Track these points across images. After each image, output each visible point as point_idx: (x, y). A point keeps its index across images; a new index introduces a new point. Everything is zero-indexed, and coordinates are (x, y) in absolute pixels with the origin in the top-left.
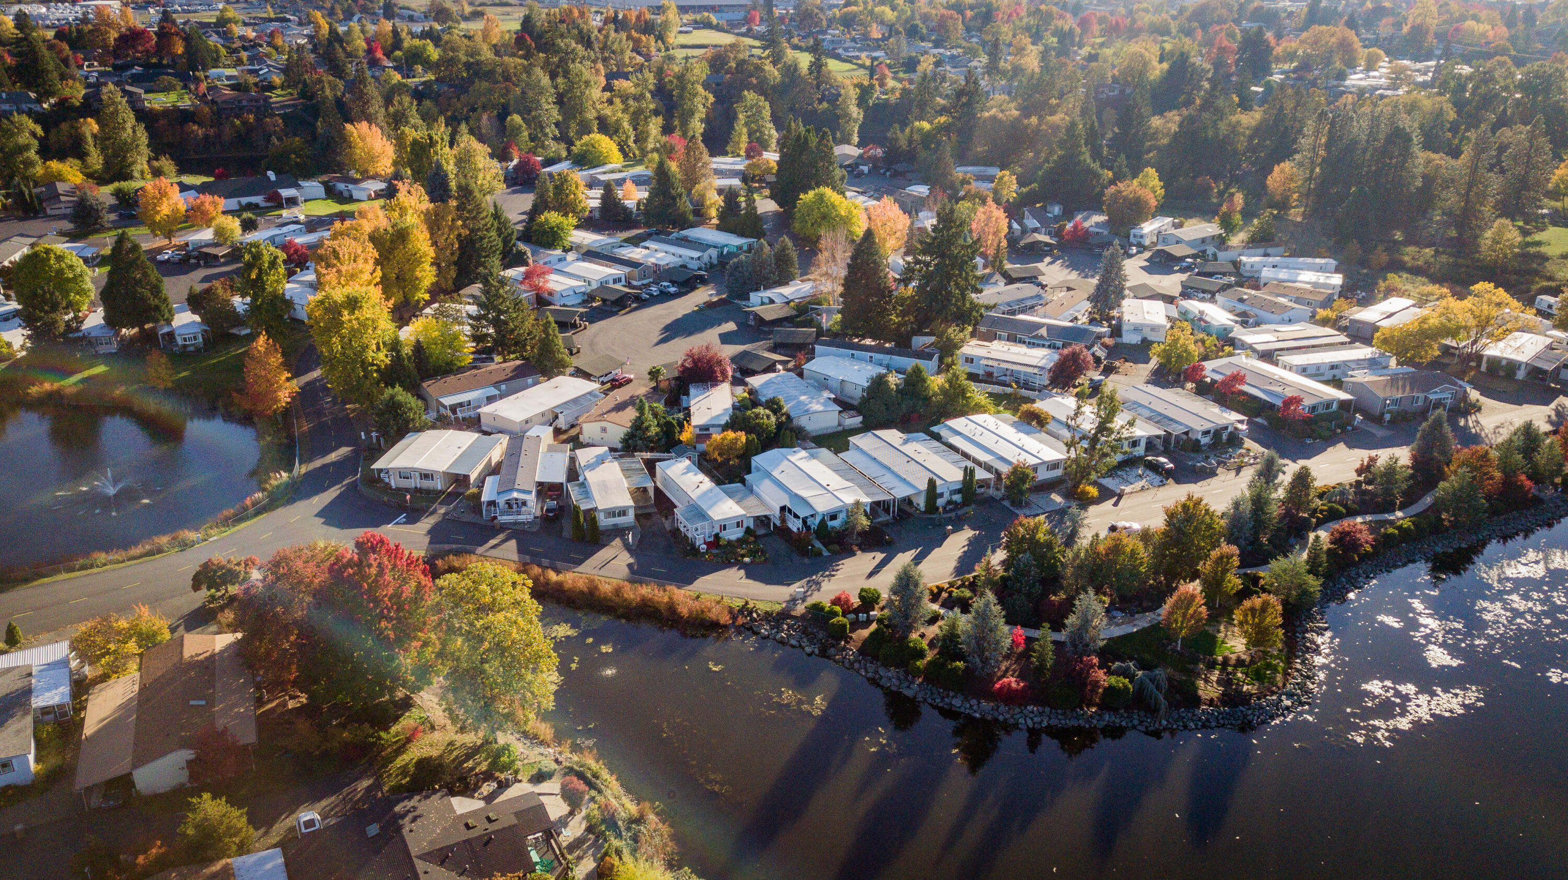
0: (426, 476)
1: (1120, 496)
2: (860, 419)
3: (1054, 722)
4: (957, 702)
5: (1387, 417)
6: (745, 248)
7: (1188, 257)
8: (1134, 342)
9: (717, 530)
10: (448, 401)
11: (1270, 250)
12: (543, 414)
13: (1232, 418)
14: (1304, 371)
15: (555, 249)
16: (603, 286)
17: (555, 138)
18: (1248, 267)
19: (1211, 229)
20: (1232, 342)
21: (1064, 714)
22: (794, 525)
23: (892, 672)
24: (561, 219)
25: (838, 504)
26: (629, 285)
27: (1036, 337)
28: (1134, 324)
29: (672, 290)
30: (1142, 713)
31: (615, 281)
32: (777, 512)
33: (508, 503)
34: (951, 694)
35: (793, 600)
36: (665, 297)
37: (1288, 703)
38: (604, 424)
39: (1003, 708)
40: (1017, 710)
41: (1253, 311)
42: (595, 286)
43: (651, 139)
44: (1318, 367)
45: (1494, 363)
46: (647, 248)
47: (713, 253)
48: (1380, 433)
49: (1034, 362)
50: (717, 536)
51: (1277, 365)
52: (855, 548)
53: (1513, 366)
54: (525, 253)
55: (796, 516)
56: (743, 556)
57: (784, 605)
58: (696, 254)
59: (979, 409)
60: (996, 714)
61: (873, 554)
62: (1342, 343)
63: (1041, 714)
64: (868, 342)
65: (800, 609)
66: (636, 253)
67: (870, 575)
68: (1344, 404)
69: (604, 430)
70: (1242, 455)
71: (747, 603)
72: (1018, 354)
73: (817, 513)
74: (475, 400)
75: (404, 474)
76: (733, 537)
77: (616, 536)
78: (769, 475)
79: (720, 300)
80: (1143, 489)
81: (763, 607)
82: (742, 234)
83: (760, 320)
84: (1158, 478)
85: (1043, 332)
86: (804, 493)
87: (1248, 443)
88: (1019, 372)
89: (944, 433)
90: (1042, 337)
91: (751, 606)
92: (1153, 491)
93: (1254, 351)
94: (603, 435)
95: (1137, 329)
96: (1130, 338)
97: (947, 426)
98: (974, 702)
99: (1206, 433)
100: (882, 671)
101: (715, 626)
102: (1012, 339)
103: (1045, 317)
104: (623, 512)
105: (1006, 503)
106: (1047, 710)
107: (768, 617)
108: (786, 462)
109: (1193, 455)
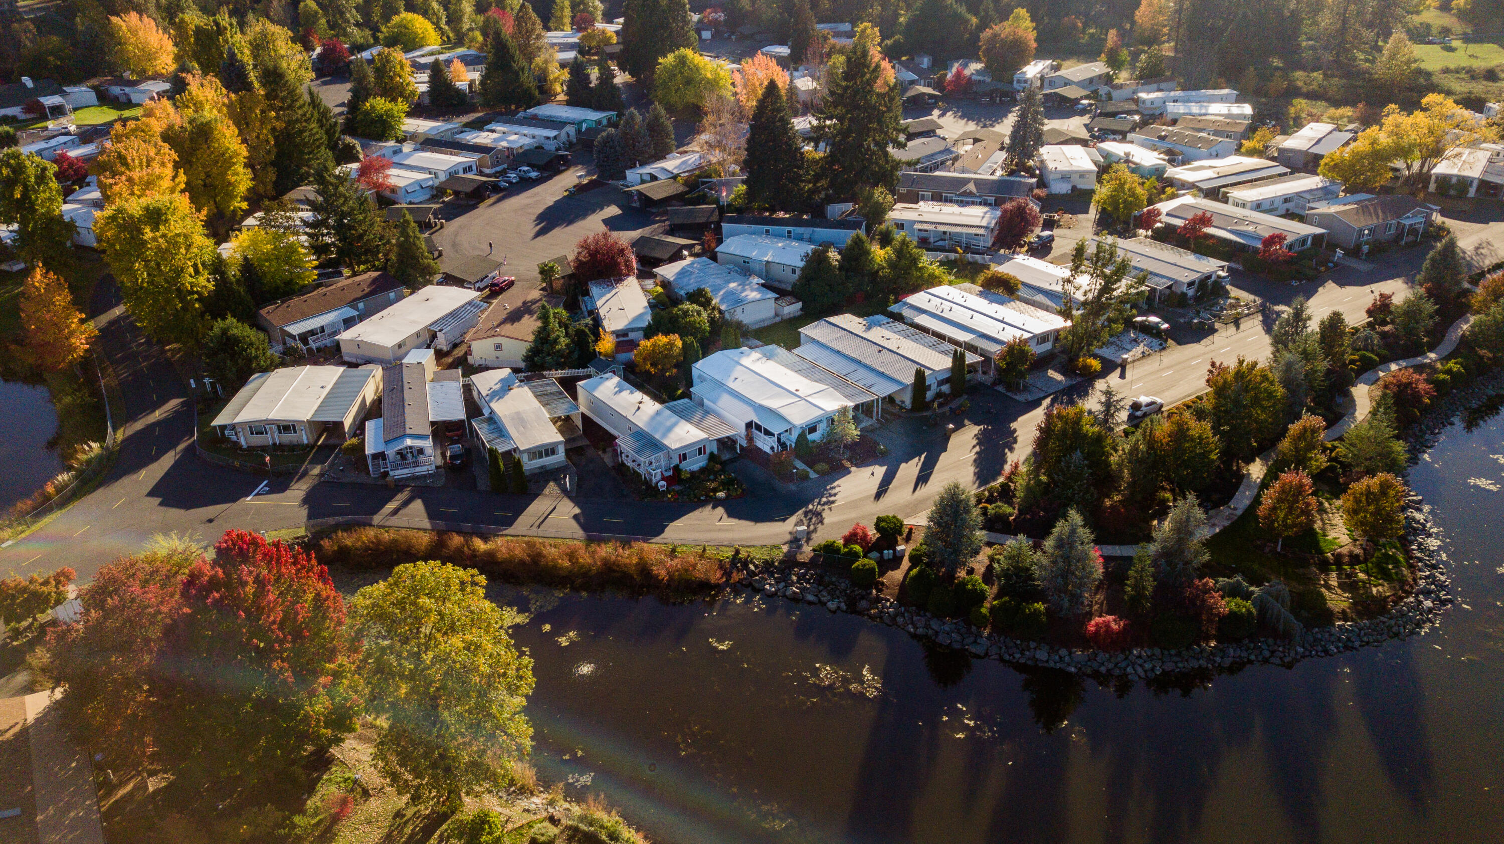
0: (286, 427)
1: (1123, 366)
2: (799, 305)
3: (1169, 666)
4: (1042, 655)
5: (1366, 248)
6: (605, 122)
7: (1082, 98)
8: (1063, 191)
9: (676, 461)
10: (296, 329)
11: (1163, 85)
12: (418, 334)
13: (1212, 266)
14: (1258, 206)
15: (387, 140)
16: (452, 175)
17: (357, 24)
18: (1148, 105)
19: (1098, 68)
20: (1171, 182)
21: (1179, 654)
22: (765, 444)
23: (948, 624)
24: (389, 105)
25: (817, 413)
26: (481, 173)
27: (965, 194)
28: (1061, 172)
29: (534, 174)
30: (1271, 641)
31: (465, 171)
32: (742, 430)
33: (401, 454)
34: (1033, 645)
35: (795, 541)
36: (526, 184)
37: (1428, 604)
38: (498, 340)
39: (1102, 656)
40: (1121, 657)
41: (1177, 149)
42: (443, 177)
43: (466, 19)
44: (1272, 201)
45: (1444, 181)
46: (493, 131)
47: (571, 130)
48: (1364, 267)
49: (977, 222)
50: (676, 469)
51: (1226, 202)
52: (847, 464)
53: (1464, 183)
54: (354, 147)
55: (768, 433)
56: (715, 490)
57: (785, 548)
58: (552, 133)
59: (933, 281)
60: (1095, 665)
61: (870, 469)
62: (1285, 174)
63: (1150, 658)
64: (781, 214)
65: (807, 552)
66: (483, 138)
67: (878, 495)
68: (1317, 238)
69: (498, 347)
70: (1233, 307)
71: (737, 552)
72: (953, 214)
73: (794, 426)
74: (329, 325)
75: (257, 428)
76: (695, 467)
77: (547, 482)
78: (720, 386)
79: (591, 182)
80: (1144, 355)
81: (759, 556)
82: (598, 108)
83: (646, 200)
84: (1156, 342)
85: (971, 187)
86: (773, 404)
87: (1234, 292)
88: (960, 235)
89: (906, 312)
90: (971, 194)
91: (743, 554)
92: (1156, 357)
93: (1200, 190)
94: (498, 353)
95: (1065, 177)
96: (1062, 188)
97: (906, 304)
98: (1063, 652)
99: (1191, 284)
100: (935, 624)
101: (704, 586)
102: (937, 198)
103: (963, 172)
104: (550, 450)
105: (1000, 388)
106: (1157, 651)
107: (768, 567)
108: (739, 367)
109: (1181, 311)
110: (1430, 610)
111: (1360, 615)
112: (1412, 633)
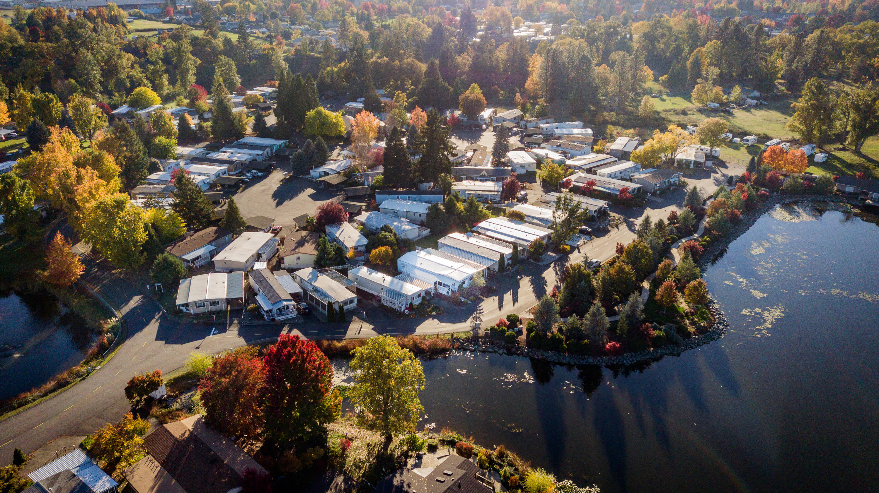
0: (214, 302)
1: (578, 248)
2: (429, 230)
3: (639, 359)
4: (591, 360)
5: (658, 192)
6: (283, 145)
7: (513, 127)
8: (522, 173)
9: (410, 301)
10: (189, 257)
11: (549, 120)
12: (253, 256)
13: (602, 203)
14: (610, 176)
15: (168, 159)
16: (217, 175)
18: (545, 130)
19: (516, 112)
20: (569, 167)
21: (641, 354)
22: (443, 291)
23: (551, 353)
24: (168, 140)
25: (465, 275)
26: (229, 174)
27: (482, 176)
28: (521, 164)
29: (260, 174)
30: (672, 346)
31: (223, 174)
32: (433, 286)
33: (280, 310)
34: (586, 357)
35: (475, 328)
36: (256, 180)
37: (721, 327)
38: (297, 255)
39: (613, 358)
40: (620, 357)
41: (567, 150)
42: (213, 178)
43: (165, 88)
44: (615, 173)
45: (680, 162)
46: (226, 152)
47: (268, 150)
48: (659, 200)
49: (492, 189)
50: (411, 304)
51: (596, 174)
52: (481, 297)
53: (688, 162)
54: (157, 163)
55: (445, 285)
56: (431, 312)
57: (471, 332)
58: (260, 152)
59: (485, 217)
60: (612, 362)
61: (492, 298)
62: (616, 161)
63: (631, 357)
64: (401, 189)
65: (481, 333)
66: (222, 156)
67: (500, 307)
68: (639, 189)
69: (298, 258)
70: (613, 220)
71: (452, 335)
72: (481, 186)
74: (203, 254)
75: (200, 304)
76: (417, 303)
79: (291, 177)
80: (585, 243)
81: (463, 336)
82: (278, 138)
83: (327, 184)
84: (588, 237)
85: (484, 173)
86: (445, 272)
87: (612, 214)
88: (488, 195)
89: (481, 231)
90: (485, 176)
91: (455, 336)
92: (590, 243)
93: (584, 169)
95: (522, 166)
96: (522, 171)
97: (479, 227)
98: (599, 358)
99: (595, 211)
100: (545, 354)
101: (444, 350)
102: (469, 178)
103: (476, 166)
104: (351, 301)
105: (531, 260)
106: (633, 354)
107: (467, 340)
108: (419, 259)
109: (593, 223)
110: (723, 329)
111: (700, 333)
112: (719, 338)
